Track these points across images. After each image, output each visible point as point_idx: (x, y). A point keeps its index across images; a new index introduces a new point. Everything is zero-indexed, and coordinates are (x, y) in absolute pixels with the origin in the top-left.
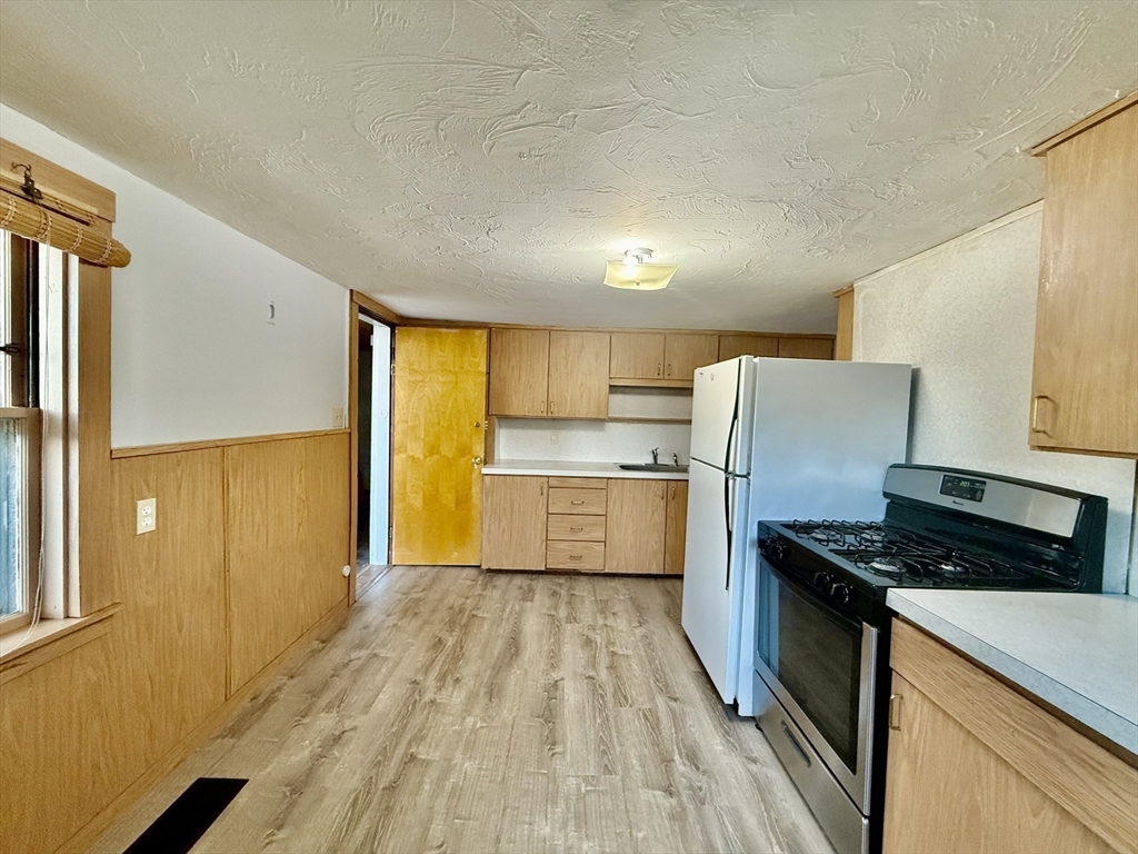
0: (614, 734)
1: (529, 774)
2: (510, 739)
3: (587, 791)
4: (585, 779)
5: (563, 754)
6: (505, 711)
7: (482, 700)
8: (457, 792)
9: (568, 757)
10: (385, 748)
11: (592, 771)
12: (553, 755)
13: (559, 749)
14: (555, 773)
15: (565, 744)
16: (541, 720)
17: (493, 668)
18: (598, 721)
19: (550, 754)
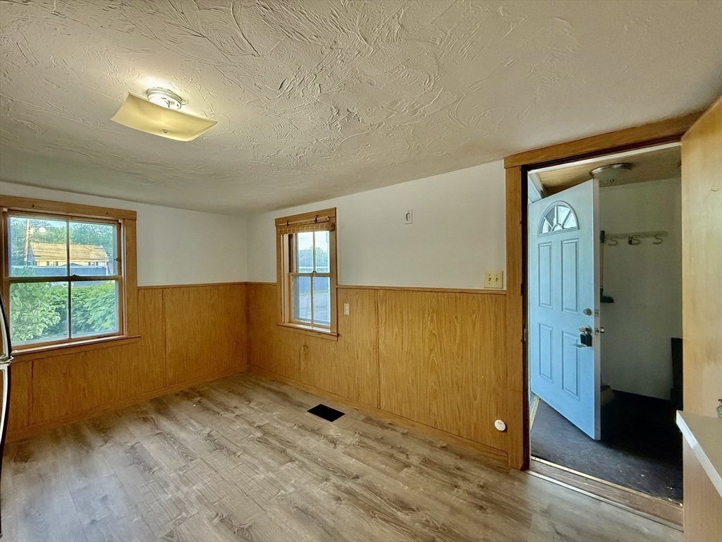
1: (224, 497)
2: (254, 500)
4: (184, 519)
5: (211, 520)
6: (277, 510)
7: (301, 503)
8: (254, 467)
9: (206, 521)
10: (310, 455)
11: (182, 527)
12: (217, 514)
13: (216, 521)
14: (208, 508)
15: (216, 526)
16: (246, 527)
17: (333, 529)
19: (220, 514)
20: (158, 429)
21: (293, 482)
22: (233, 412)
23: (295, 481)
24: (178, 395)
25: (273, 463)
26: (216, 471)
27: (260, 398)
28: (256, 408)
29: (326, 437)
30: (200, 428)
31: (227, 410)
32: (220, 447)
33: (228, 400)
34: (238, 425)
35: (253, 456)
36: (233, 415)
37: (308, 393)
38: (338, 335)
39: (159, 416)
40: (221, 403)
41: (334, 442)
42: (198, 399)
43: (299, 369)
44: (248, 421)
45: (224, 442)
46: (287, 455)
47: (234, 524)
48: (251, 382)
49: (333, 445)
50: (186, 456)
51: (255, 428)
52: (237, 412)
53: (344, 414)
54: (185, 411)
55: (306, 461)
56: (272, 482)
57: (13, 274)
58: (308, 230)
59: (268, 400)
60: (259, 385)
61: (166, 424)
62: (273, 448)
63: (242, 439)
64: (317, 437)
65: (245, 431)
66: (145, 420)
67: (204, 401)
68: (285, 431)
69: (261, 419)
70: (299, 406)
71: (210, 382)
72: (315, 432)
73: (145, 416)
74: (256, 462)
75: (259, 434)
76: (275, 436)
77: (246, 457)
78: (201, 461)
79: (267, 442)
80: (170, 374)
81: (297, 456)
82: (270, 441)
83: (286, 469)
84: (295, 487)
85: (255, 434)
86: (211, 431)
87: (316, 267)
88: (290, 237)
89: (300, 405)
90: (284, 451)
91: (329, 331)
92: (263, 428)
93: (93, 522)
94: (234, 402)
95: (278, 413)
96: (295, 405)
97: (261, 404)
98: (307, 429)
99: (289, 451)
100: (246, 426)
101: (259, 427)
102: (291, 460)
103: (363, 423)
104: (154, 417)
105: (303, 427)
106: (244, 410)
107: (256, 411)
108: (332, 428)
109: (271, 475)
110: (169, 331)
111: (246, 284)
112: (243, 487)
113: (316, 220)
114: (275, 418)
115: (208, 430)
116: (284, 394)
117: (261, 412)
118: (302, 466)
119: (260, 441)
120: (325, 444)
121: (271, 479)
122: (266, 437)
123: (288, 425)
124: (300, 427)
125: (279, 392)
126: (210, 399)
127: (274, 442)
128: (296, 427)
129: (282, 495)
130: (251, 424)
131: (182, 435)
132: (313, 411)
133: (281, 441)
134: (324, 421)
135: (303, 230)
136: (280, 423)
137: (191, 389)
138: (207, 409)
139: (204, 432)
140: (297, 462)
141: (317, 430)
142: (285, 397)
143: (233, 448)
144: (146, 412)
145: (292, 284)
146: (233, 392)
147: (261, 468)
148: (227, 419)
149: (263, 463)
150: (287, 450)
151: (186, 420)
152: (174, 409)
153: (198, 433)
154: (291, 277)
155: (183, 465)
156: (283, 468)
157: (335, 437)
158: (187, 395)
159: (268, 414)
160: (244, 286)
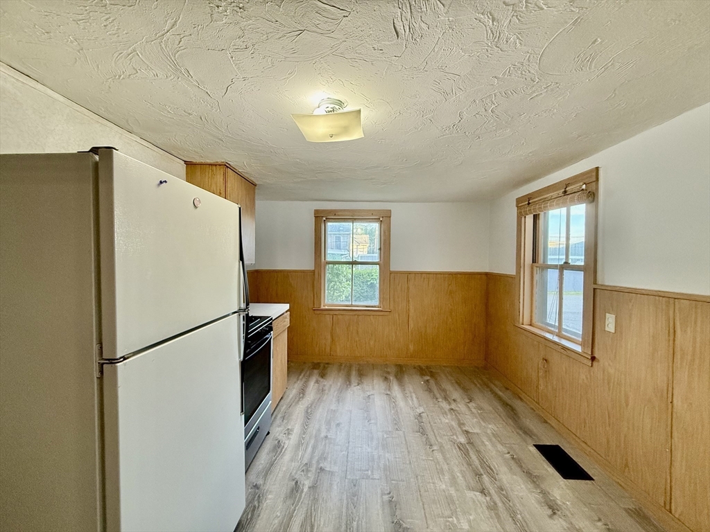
0: (344, 510)
1: (403, 481)
3: (368, 471)
4: (368, 477)
5: (383, 494)
8: (441, 472)
9: (379, 491)
10: (509, 501)
11: (363, 483)
12: (390, 493)
13: (386, 498)
14: (387, 481)
16: (404, 525)
18: (355, 523)
19: (391, 494)
20: (389, 390)
21: (471, 518)
22: (450, 404)
23: (474, 520)
24: (415, 368)
25: (460, 479)
26: (409, 452)
27: (484, 401)
28: (473, 410)
29: (544, 493)
30: (417, 406)
31: (446, 398)
32: (422, 431)
33: (451, 389)
34: (447, 420)
35: (445, 459)
36: (448, 407)
37: (546, 422)
38: (593, 359)
39: (395, 380)
40: (444, 390)
41: (554, 509)
42: (428, 378)
43: (537, 387)
44: (459, 420)
45: (428, 427)
46: (480, 481)
47: (396, 514)
48: (482, 380)
49: (550, 512)
50: (396, 424)
51: (463, 431)
52: (453, 406)
53: (593, 479)
54: (414, 384)
55: (500, 505)
56: (450, 501)
57: (329, 259)
58: (559, 206)
59: (491, 408)
60: (488, 387)
61: (396, 389)
62: (469, 464)
63: (444, 435)
64: (531, 486)
65: (451, 428)
66: (386, 379)
67: (432, 382)
68: (494, 452)
69: (473, 424)
70: (525, 433)
71: (444, 366)
72: (533, 478)
73: (387, 376)
74: (445, 467)
75: (462, 440)
76: (478, 452)
77: (439, 456)
78: (402, 435)
79: (467, 454)
80: (411, 347)
81: (492, 492)
82: (471, 454)
83: (472, 498)
84: (471, 526)
85: (459, 437)
86: (423, 413)
87: (570, 257)
88: (536, 218)
89: (527, 432)
90: (480, 474)
91: (579, 349)
92: (469, 435)
93: (326, 437)
94: (456, 394)
95: (496, 429)
96: (521, 429)
97: (481, 409)
98: (521, 467)
99: (485, 478)
100: (454, 424)
101: (467, 432)
102: (483, 492)
103: (624, 513)
104: (391, 378)
105: (517, 461)
106: (461, 407)
107: (472, 413)
108: (560, 487)
109: (452, 491)
110: (412, 311)
111: (487, 274)
112: (421, 485)
113: (565, 192)
114: (489, 432)
115: (421, 410)
116: (513, 409)
117: (476, 418)
118: (493, 507)
119: (460, 447)
120: (539, 503)
121: (451, 495)
122: (469, 447)
123: (500, 447)
124: (513, 458)
125: (507, 404)
126: (437, 383)
127: (474, 457)
128: (508, 456)
129: (452, 523)
130: (461, 424)
131: (401, 403)
132: (542, 449)
133: (482, 461)
134: (551, 470)
135: (552, 207)
136: (490, 440)
137: (427, 367)
138: (430, 390)
139: (418, 410)
140: (488, 498)
141: (535, 476)
142: (512, 413)
143: (433, 440)
144: (388, 373)
145: (536, 277)
146: (459, 384)
147: (447, 477)
148: (442, 408)
149: (451, 471)
150: (485, 476)
151: (410, 392)
152: (406, 379)
153: (413, 408)
154: (535, 268)
155: (390, 430)
156: (470, 494)
157: (559, 503)
158: (422, 371)
159: (483, 424)
160: (484, 277)
